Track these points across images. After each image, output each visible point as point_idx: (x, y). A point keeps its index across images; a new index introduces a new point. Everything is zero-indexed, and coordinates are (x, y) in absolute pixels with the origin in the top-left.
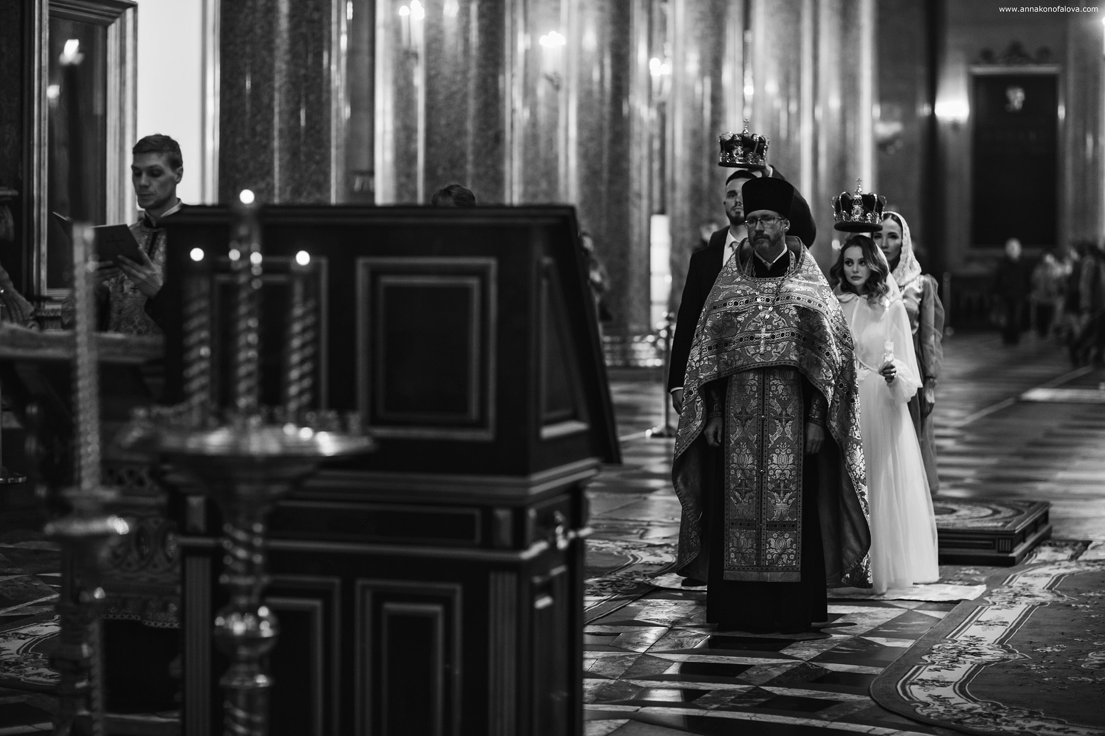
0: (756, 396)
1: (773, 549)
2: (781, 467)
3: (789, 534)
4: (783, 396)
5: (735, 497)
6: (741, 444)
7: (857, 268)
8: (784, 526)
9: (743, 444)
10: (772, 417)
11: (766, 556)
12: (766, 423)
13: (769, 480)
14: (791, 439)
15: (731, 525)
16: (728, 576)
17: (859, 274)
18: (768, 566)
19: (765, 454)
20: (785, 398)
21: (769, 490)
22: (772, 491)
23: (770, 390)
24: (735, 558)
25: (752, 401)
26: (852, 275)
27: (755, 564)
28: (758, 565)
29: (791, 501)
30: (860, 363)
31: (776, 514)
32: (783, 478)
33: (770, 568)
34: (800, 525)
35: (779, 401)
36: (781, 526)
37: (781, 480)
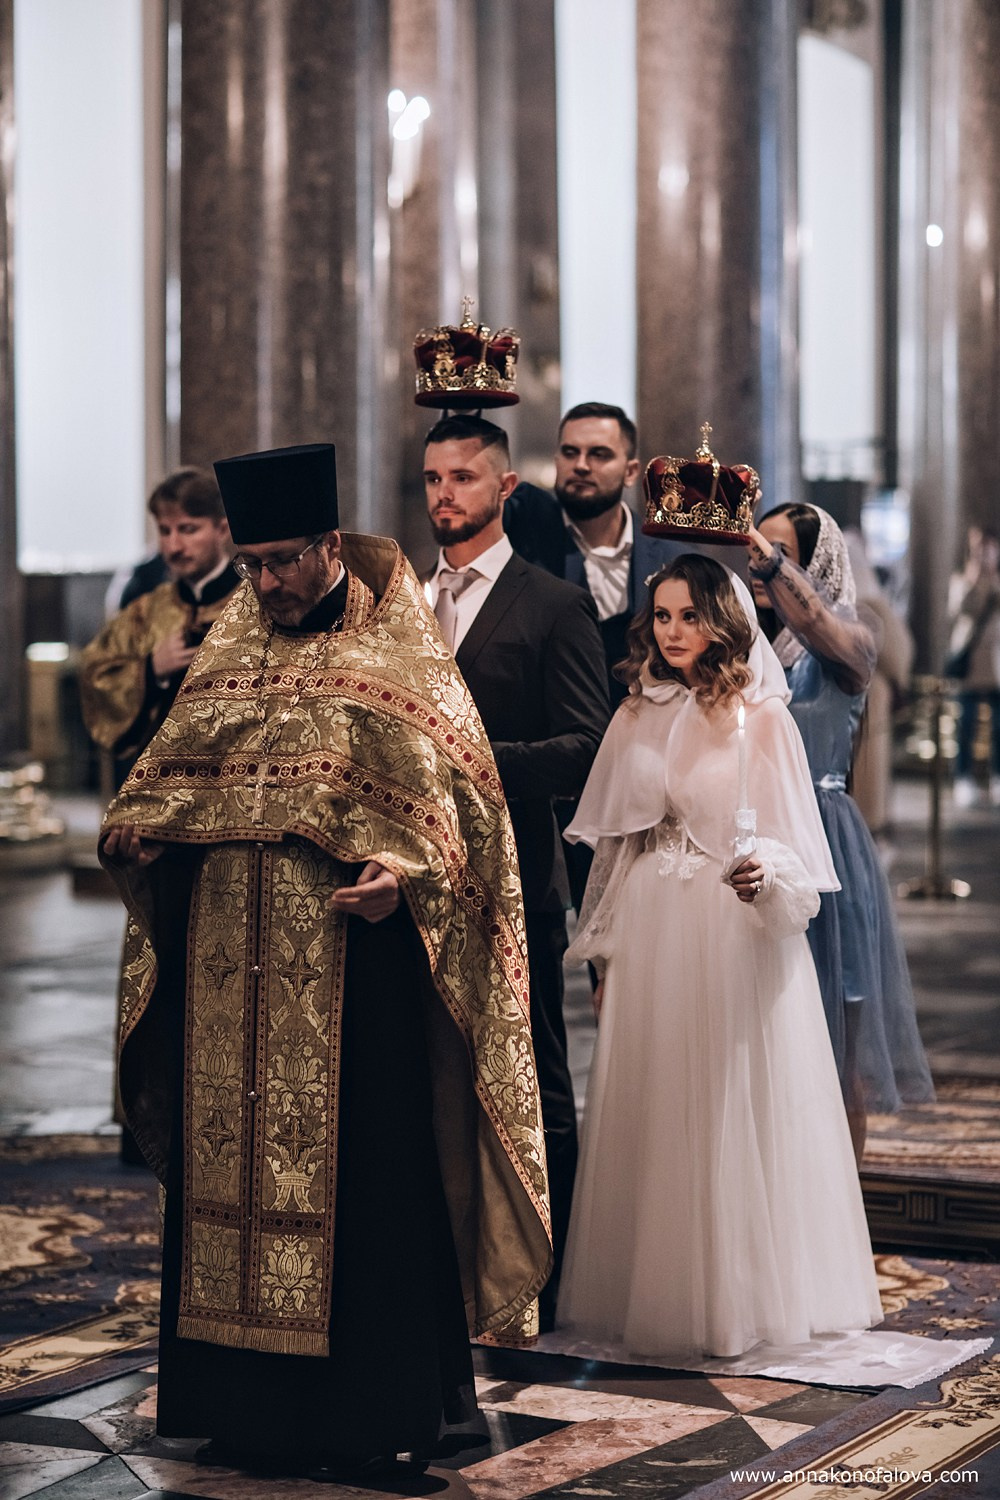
0: (245, 920)
1: (273, 1275)
2: (291, 1085)
3: (310, 1244)
4: (298, 921)
5: (202, 1150)
6: (216, 1028)
7: (678, 630)
8: (299, 1224)
9: (219, 1029)
10: (274, 969)
11: (258, 1292)
12: (263, 982)
13: (268, 1115)
14: (314, 1023)
15: (195, 1214)
16: (189, 1328)
17: (681, 644)
18: (262, 1315)
19: (260, 1054)
20: (302, 927)
21: (269, 1140)
22: (273, 1141)
23: (272, 907)
24: (203, 1288)
25: (235, 932)
26: (668, 643)
27: (237, 1307)
28: (242, 1311)
29: (312, 1167)
30: (689, 840)
31: (279, 1196)
32: (296, 1113)
33: (265, 1321)
34: (331, 1223)
35: (290, 931)
36: (293, 1223)
37: (292, 1117)
